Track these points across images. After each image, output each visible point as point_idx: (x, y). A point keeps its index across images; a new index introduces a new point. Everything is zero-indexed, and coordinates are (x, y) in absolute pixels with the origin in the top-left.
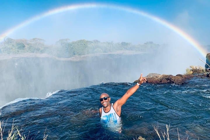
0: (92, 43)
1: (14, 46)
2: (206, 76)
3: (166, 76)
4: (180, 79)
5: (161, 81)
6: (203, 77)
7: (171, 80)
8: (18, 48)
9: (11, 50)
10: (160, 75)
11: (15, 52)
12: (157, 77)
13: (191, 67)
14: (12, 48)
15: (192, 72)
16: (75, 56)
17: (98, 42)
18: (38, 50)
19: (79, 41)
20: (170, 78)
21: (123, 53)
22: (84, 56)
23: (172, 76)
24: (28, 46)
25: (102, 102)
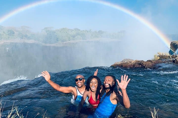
0: (73, 30)
1: (5, 33)
2: (172, 61)
3: (138, 61)
4: (150, 64)
5: (134, 66)
6: (170, 62)
7: (143, 65)
8: (8, 35)
9: (2, 36)
10: (133, 60)
11: (6, 38)
12: (130, 62)
13: (158, 53)
14: (3, 35)
15: (159, 58)
16: (58, 42)
17: (78, 30)
18: (26, 36)
19: (61, 29)
20: (142, 63)
21: (100, 40)
22: (66, 42)
23: (144, 61)
24: (18, 33)
25: (77, 82)
